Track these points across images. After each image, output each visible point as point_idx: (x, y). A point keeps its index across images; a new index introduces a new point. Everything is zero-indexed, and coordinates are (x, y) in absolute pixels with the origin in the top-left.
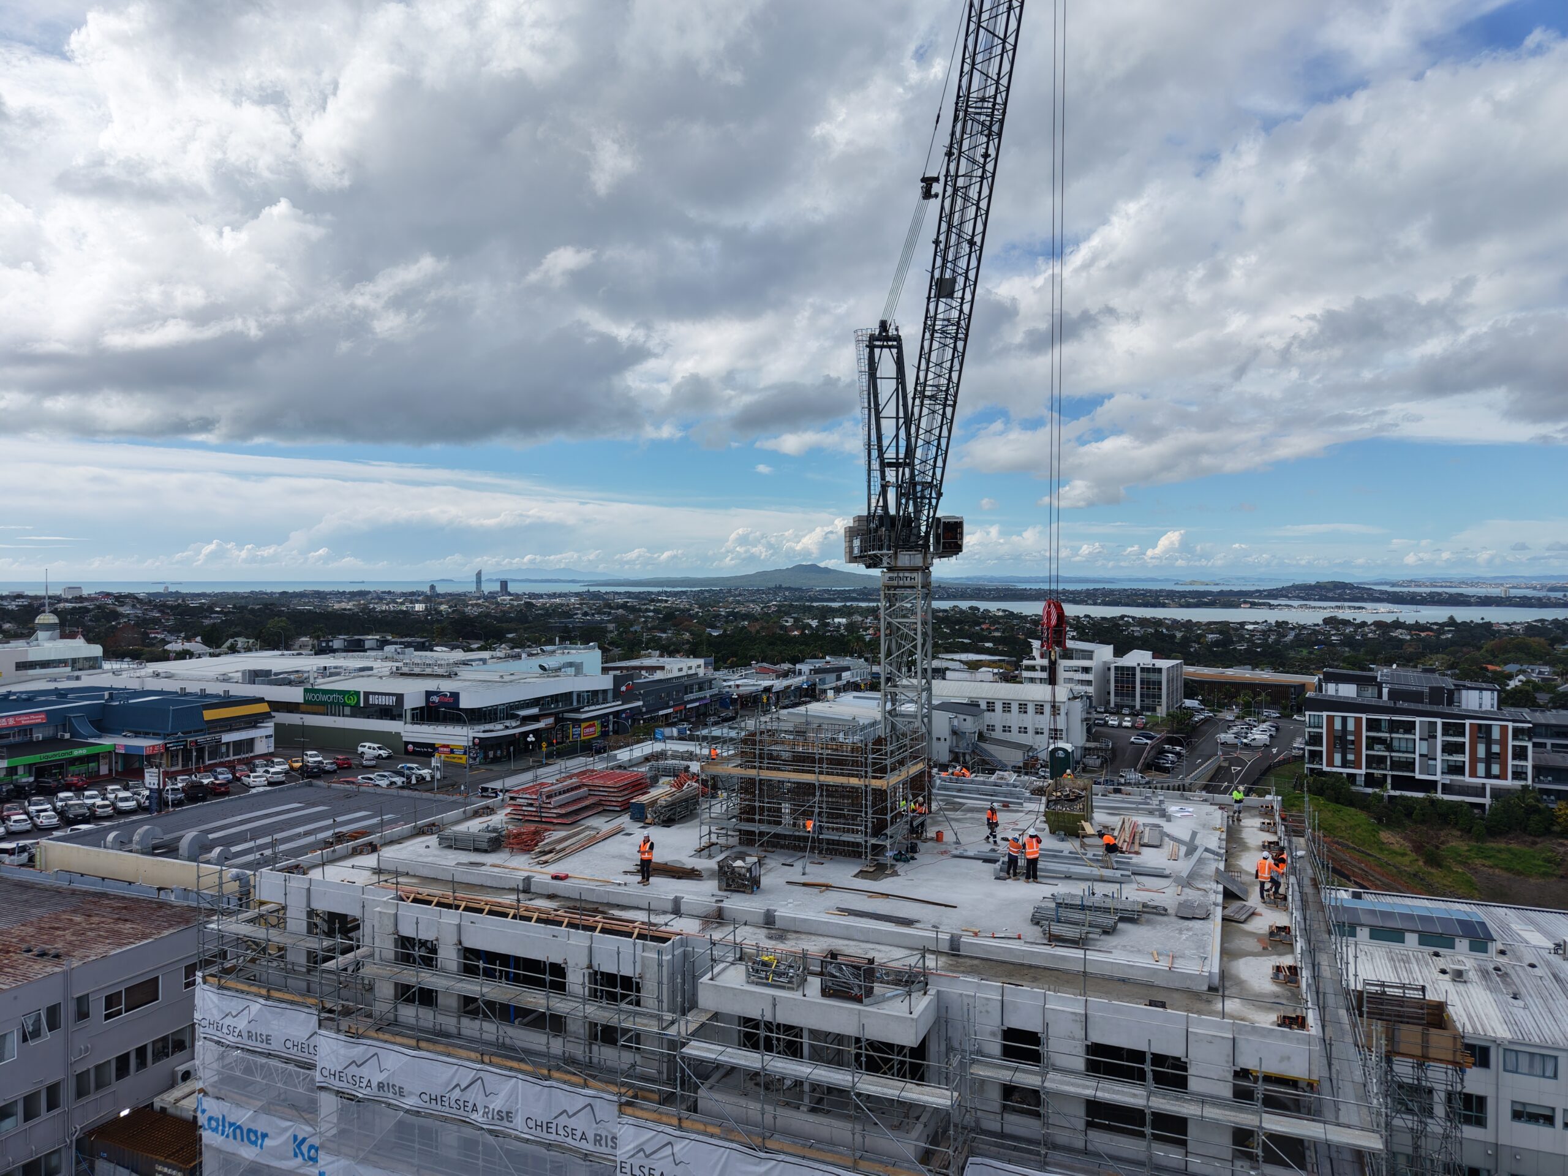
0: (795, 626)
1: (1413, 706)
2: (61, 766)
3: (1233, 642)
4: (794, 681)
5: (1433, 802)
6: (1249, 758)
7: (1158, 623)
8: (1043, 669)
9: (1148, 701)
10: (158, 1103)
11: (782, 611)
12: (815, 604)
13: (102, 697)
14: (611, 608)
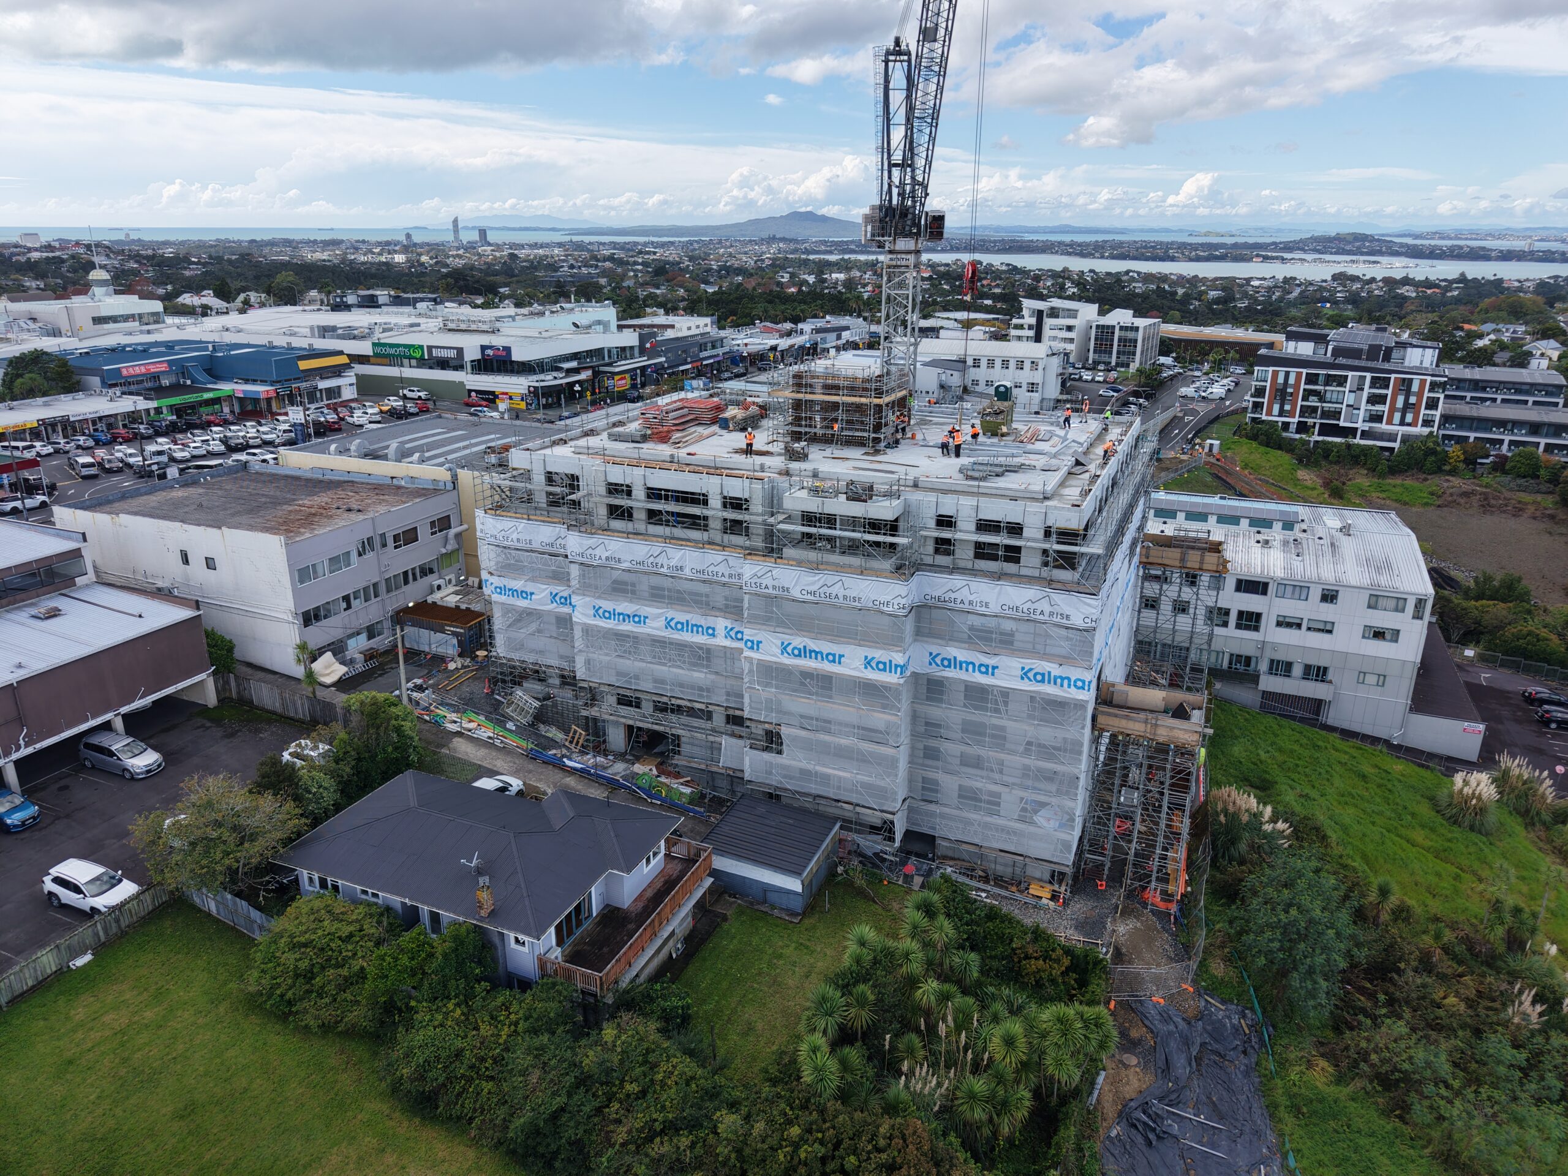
0: (792, 283)
1: (1350, 362)
2: (193, 407)
3: (1234, 299)
4: (798, 340)
5: (1349, 446)
6: (1202, 408)
7: (1164, 278)
8: (1030, 327)
9: (1123, 358)
10: (430, 600)
11: (778, 265)
12: (811, 257)
13: (206, 349)
14: (598, 260)
